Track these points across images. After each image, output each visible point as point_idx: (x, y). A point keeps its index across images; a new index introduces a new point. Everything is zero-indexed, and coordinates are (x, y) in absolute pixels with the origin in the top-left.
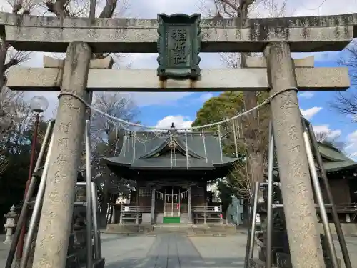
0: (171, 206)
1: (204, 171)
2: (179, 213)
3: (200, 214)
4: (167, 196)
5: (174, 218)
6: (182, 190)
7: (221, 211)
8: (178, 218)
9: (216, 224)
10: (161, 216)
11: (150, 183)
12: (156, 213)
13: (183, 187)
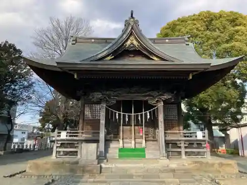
0: (131, 130)
1: (187, 73)
2: (144, 141)
3: (175, 144)
4: (124, 116)
5: (135, 150)
6: (148, 107)
7: (207, 138)
8: (143, 150)
9: (199, 158)
10: (115, 146)
11: (98, 95)
12: (108, 142)
13: (150, 102)
